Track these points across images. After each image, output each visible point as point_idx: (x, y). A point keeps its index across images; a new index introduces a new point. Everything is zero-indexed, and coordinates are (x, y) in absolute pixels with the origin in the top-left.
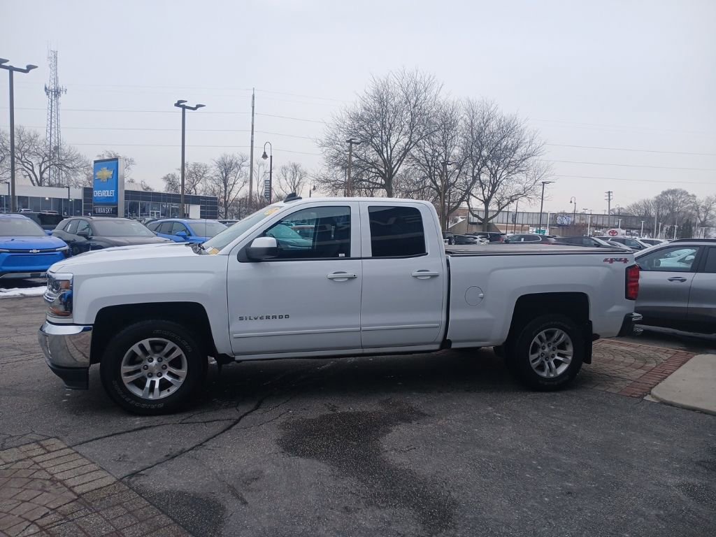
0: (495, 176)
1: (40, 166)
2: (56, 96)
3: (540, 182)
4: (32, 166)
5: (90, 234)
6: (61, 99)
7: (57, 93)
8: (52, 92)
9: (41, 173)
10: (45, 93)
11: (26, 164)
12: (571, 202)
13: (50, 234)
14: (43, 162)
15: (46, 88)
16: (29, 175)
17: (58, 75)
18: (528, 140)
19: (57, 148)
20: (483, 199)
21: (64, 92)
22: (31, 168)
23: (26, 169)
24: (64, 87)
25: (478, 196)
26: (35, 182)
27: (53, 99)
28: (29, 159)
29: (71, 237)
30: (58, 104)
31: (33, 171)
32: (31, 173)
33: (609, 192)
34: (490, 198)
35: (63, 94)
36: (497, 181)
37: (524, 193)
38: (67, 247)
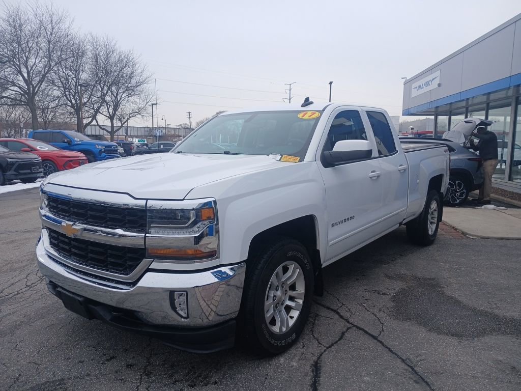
0: (116, 97)
3: (150, 103)
12: (162, 119)
18: (140, 71)
20: (108, 115)
25: (104, 113)
33: (189, 113)
34: (114, 115)
36: (118, 102)
37: (138, 112)
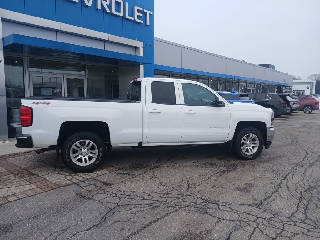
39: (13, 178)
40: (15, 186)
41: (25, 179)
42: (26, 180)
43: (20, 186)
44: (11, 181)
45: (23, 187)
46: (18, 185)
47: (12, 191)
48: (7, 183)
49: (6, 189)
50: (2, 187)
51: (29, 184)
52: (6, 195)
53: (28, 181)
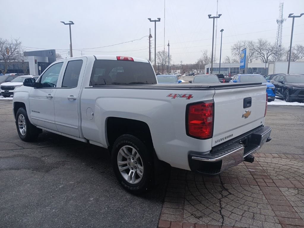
1: (267, 55)
2: (281, 23)
4: (264, 55)
5: (284, 82)
6: (283, 24)
7: (282, 22)
8: (280, 21)
9: (267, 58)
10: (277, 23)
11: (261, 54)
13: (269, 82)
14: (268, 53)
15: (277, 21)
16: (263, 59)
17: (283, 13)
19: (280, 46)
21: (285, 21)
22: (263, 55)
23: (262, 56)
24: (285, 18)
26: (265, 61)
27: (280, 24)
28: (263, 52)
29: (276, 83)
30: (282, 26)
31: (264, 57)
32: (263, 58)
35: (284, 22)
38: (274, 87)
39: (273, 173)
40: (272, 164)
41: (261, 168)
42: (261, 166)
43: (267, 163)
44: (275, 170)
45: (266, 161)
46: (270, 164)
47: (275, 161)
48: (279, 169)
49: (280, 163)
50: (283, 166)
51: (259, 161)
52: (280, 159)
53: (260, 164)
